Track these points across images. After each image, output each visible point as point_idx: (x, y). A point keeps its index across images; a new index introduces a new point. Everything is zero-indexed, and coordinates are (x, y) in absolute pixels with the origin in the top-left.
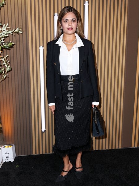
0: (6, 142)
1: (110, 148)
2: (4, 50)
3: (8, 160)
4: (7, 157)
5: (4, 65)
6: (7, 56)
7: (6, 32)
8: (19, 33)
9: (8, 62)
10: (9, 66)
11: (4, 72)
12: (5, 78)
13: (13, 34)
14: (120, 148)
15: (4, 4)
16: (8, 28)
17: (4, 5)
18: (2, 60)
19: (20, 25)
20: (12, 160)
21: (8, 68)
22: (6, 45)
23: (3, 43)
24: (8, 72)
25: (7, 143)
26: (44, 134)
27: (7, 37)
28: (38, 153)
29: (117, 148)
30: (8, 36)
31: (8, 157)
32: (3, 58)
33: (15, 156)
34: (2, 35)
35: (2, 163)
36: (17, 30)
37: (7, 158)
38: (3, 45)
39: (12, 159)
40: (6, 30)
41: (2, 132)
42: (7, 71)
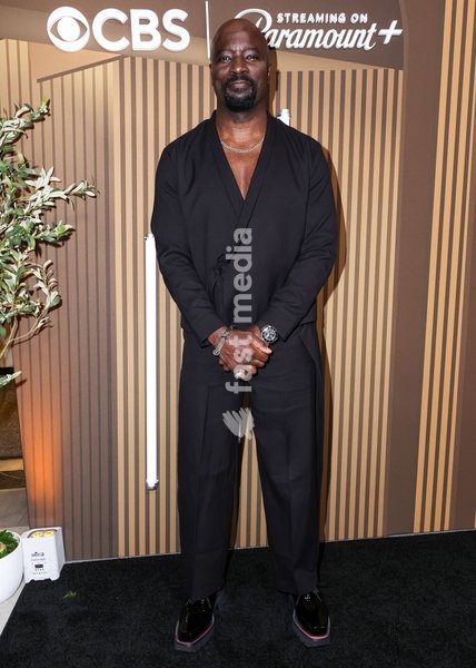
0: (36, 517)
1: (351, 537)
2: (42, 246)
3: (39, 576)
4: (37, 566)
5: (40, 288)
6: (49, 262)
7: (48, 193)
8: (85, 195)
9: (53, 279)
10: (55, 294)
11: (37, 311)
12: (42, 328)
13: (68, 200)
14: (380, 535)
15: (43, 114)
16: (53, 179)
17: (46, 117)
18: (32, 275)
19: (90, 172)
20: (55, 576)
21: (51, 300)
22: (47, 233)
23: (37, 224)
24: (51, 309)
25: (40, 521)
26: (153, 494)
27: (50, 208)
28: (132, 554)
29: (370, 535)
30: (52, 204)
31: (41, 566)
32: (35, 268)
33: (64, 562)
34: (35, 201)
35: (23, 585)
36: (81, 186)
37: (39, 570)
38: (38, 232)
39: (52, 572)
40: (48, 189)
41: (25, 486)
42: (47, 307)
